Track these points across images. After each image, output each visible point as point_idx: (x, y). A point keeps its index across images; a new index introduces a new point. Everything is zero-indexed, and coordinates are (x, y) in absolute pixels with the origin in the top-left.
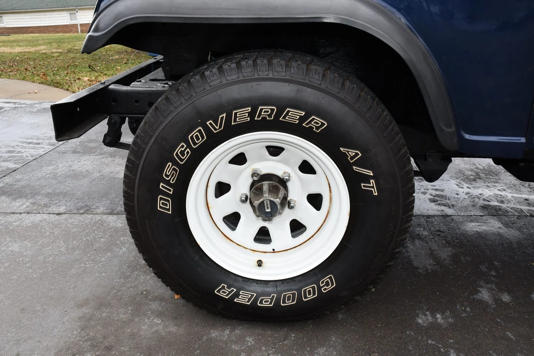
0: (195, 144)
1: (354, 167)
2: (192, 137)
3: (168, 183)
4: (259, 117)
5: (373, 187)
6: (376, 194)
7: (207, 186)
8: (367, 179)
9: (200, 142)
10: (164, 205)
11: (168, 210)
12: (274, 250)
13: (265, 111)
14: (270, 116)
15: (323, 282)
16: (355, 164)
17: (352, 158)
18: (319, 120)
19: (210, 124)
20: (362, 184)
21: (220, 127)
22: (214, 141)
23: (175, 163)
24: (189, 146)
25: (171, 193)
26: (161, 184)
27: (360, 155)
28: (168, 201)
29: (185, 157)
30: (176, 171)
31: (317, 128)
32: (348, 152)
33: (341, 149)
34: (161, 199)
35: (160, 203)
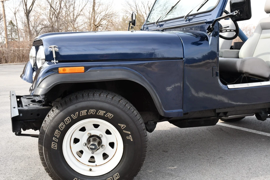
0: (67, 123)
1: (124, 131)
2: (66, 120)
3: (56, 137)
4: (89, 113)
5: (131, 138)
6: (132, 140)
7: (71, 140)
8: (128, 135)
9: (68, 122)
10: (54, 146)
11: (56, 148)
12: (96, 165)
13: (92, 111)
14: (93, 113)
15: (114, 176)
16: (124, 129)
17: (123, 127)
18: (111, 114)
19: (73, 116)
20: (127, 137)
21: (76, 117)
22: (74, 122)
23: (59, 130)
24: (64, 124)
25: (57, 141)
26: (54, 138)
27: (125, 126)
28: (56, 144)
29: (63, 128)
30: (59, 133)
31: (110, 117)
32: (121, 125)
33: (119, 124)
34: (53, 143)
35: (52, 145)
